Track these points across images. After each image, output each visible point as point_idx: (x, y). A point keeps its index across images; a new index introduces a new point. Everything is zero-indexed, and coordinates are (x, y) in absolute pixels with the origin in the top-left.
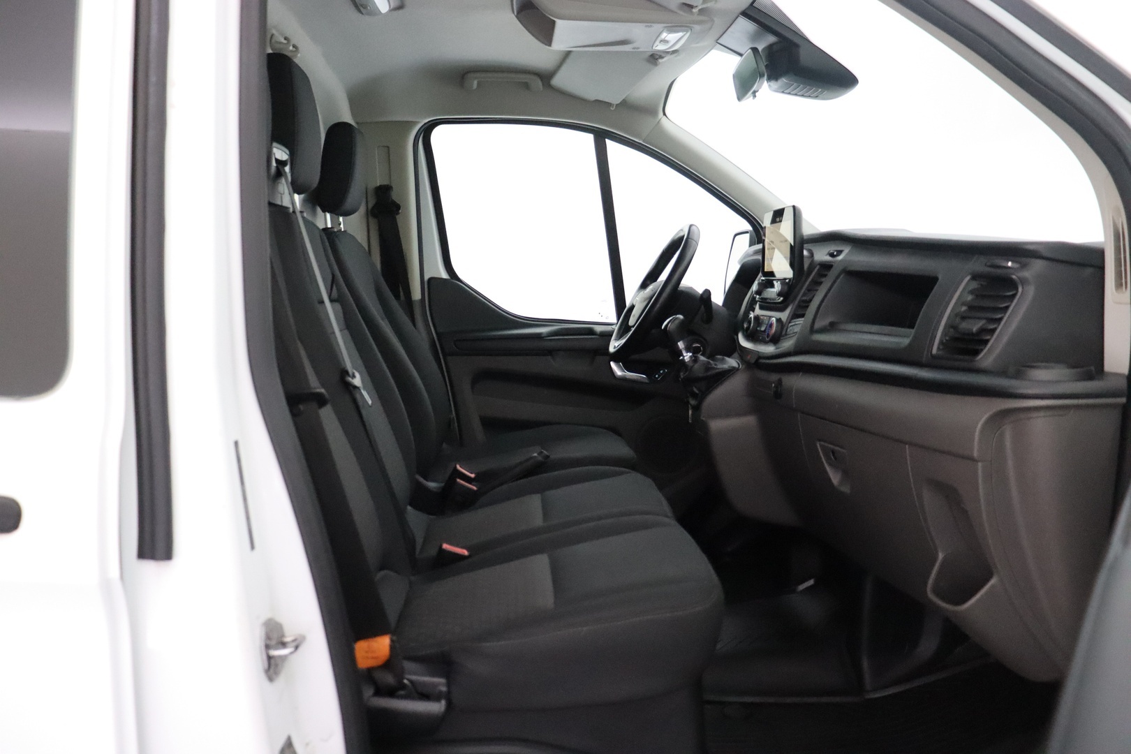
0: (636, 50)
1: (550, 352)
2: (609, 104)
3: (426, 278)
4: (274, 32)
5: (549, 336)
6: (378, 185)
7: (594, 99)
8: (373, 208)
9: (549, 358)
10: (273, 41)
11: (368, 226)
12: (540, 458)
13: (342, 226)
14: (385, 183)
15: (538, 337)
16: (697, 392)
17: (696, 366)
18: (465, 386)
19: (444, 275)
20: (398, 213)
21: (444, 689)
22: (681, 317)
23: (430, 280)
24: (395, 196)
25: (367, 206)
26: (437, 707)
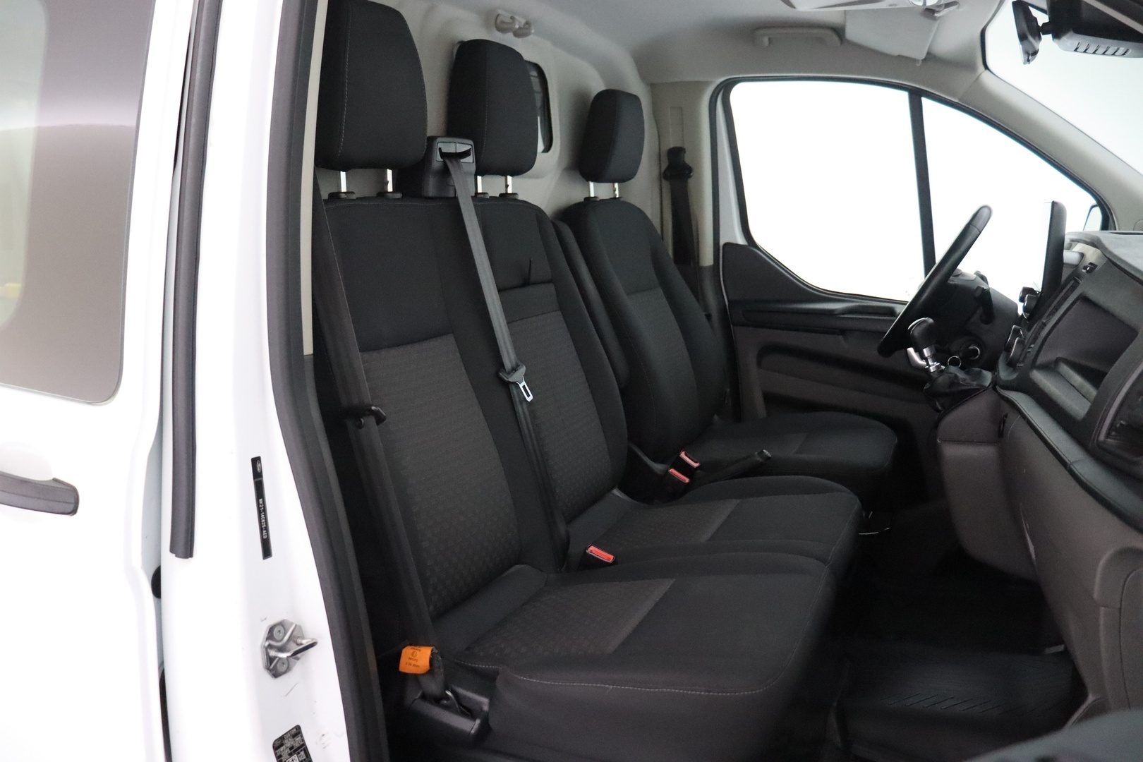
0: (893, 7)
1: (843, 332)
2: (914, 60)
3: (722, 242)
4: (500, 12)
5: (843, 314)
6: (672, 146)
7: (898, 54)
8: (666, 170)
9: (841, 337)
10: (499, 21)
11: (661, 189)
12: (759, 459)
13: (617, 192)
14: (678, 145)
15: (830, 313)
16: (940, 408)
17: (941, 379)
18: (749, 358)
19: (741, 240)
20: (690, 177)
21: (486, 708)
22: (931, 321)
23: (726, 245)
24: (688, 159)
25: (660, 167)
26: (470, 726)
